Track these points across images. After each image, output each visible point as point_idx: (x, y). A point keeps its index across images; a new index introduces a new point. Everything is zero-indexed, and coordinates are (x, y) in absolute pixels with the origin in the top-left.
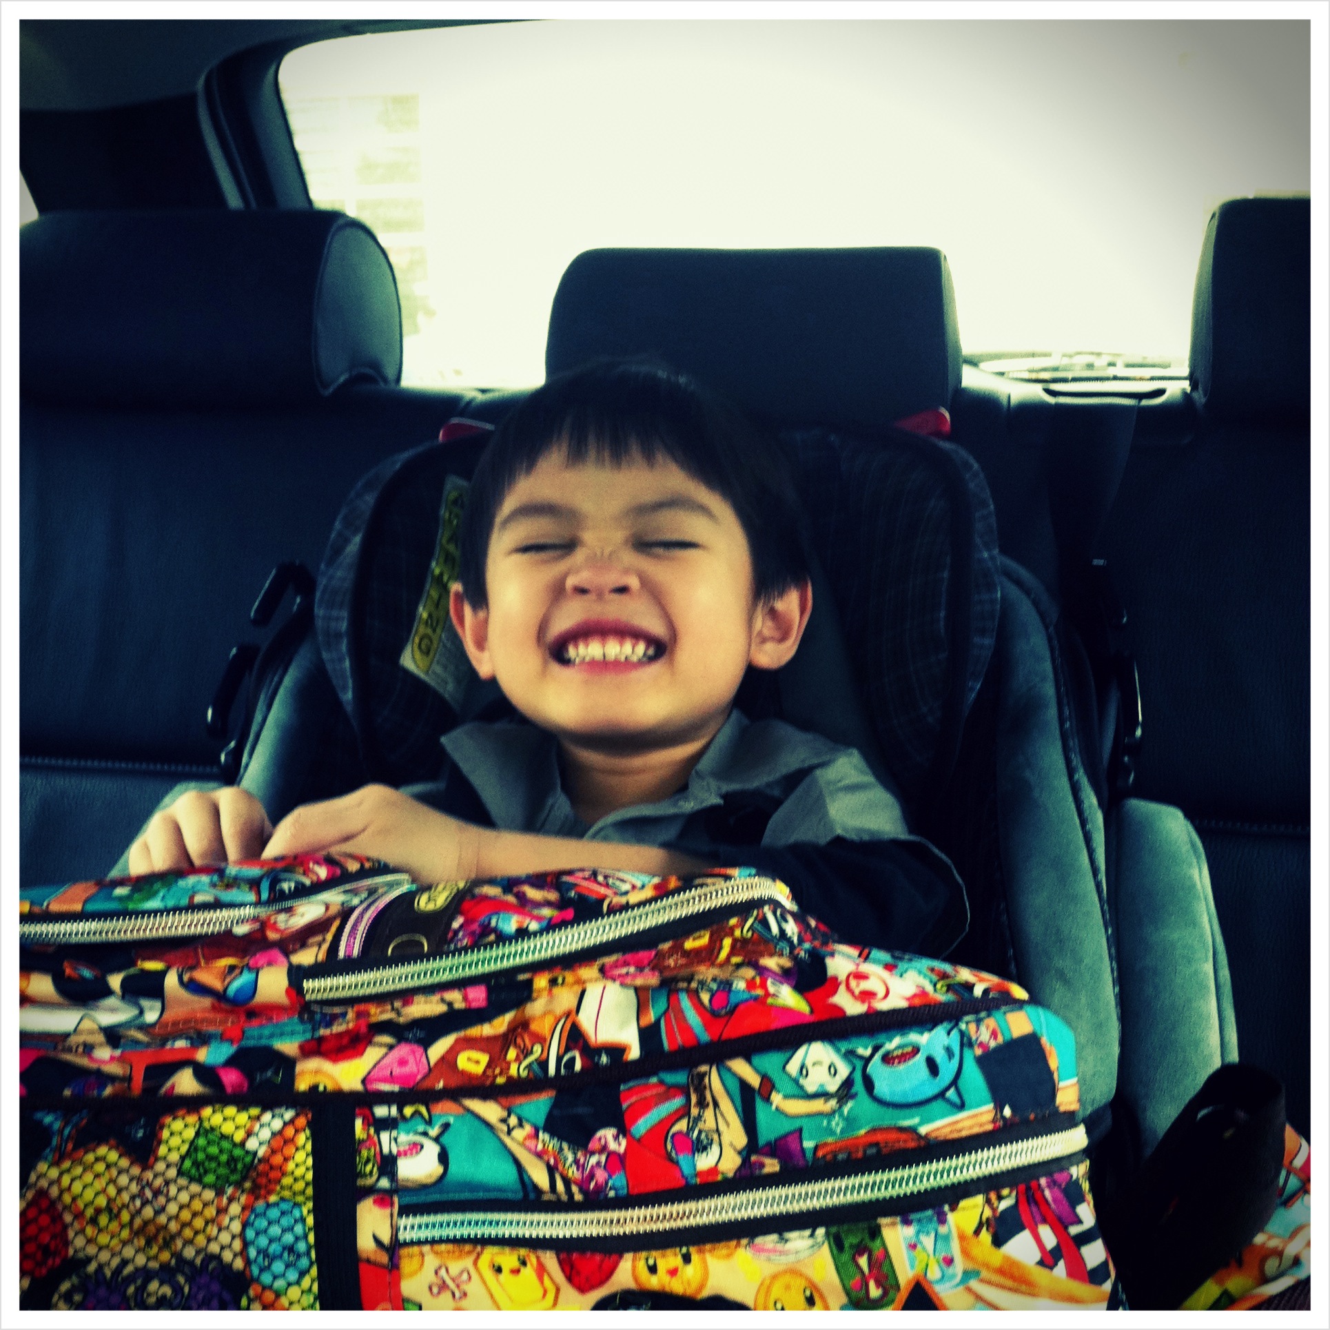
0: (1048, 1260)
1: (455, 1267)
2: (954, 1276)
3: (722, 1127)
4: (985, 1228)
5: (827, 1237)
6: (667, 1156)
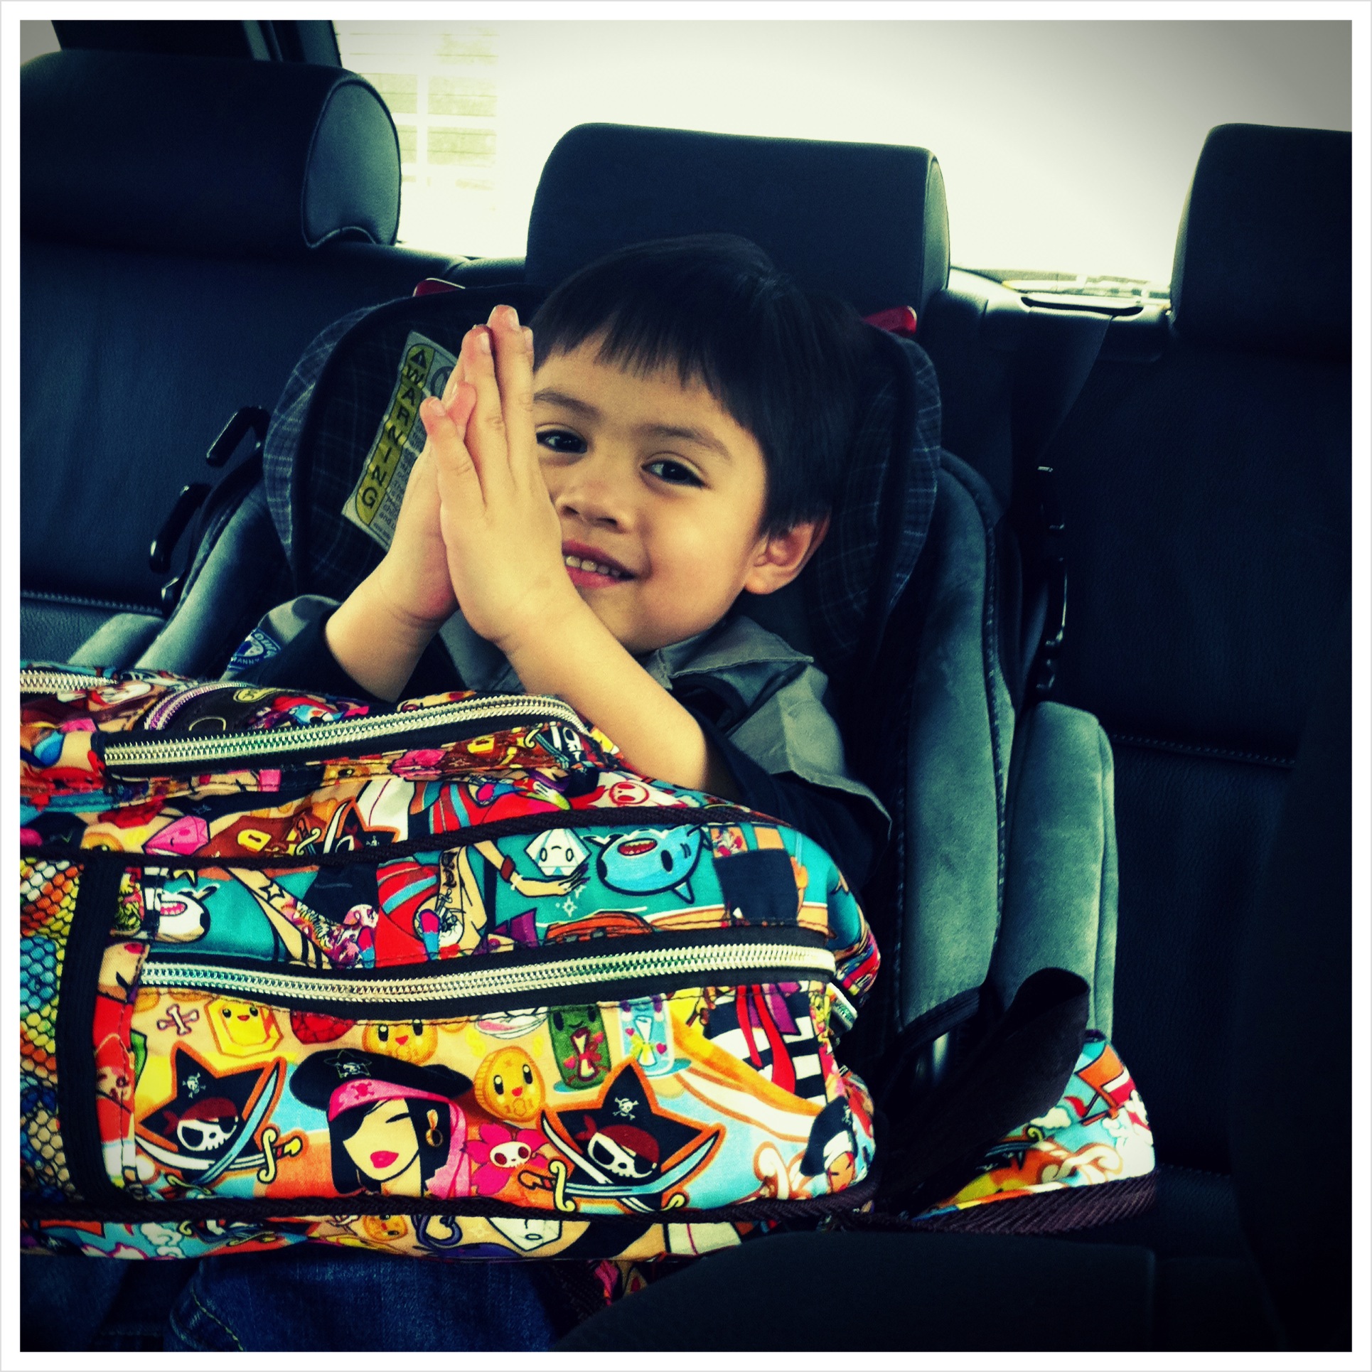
0: (757, 1060)
1: (186, 1008)
2: (666, 1063)
3: (466, 907)
4: (698, 1018)
5: (548, 1016)
6: (412, 932)
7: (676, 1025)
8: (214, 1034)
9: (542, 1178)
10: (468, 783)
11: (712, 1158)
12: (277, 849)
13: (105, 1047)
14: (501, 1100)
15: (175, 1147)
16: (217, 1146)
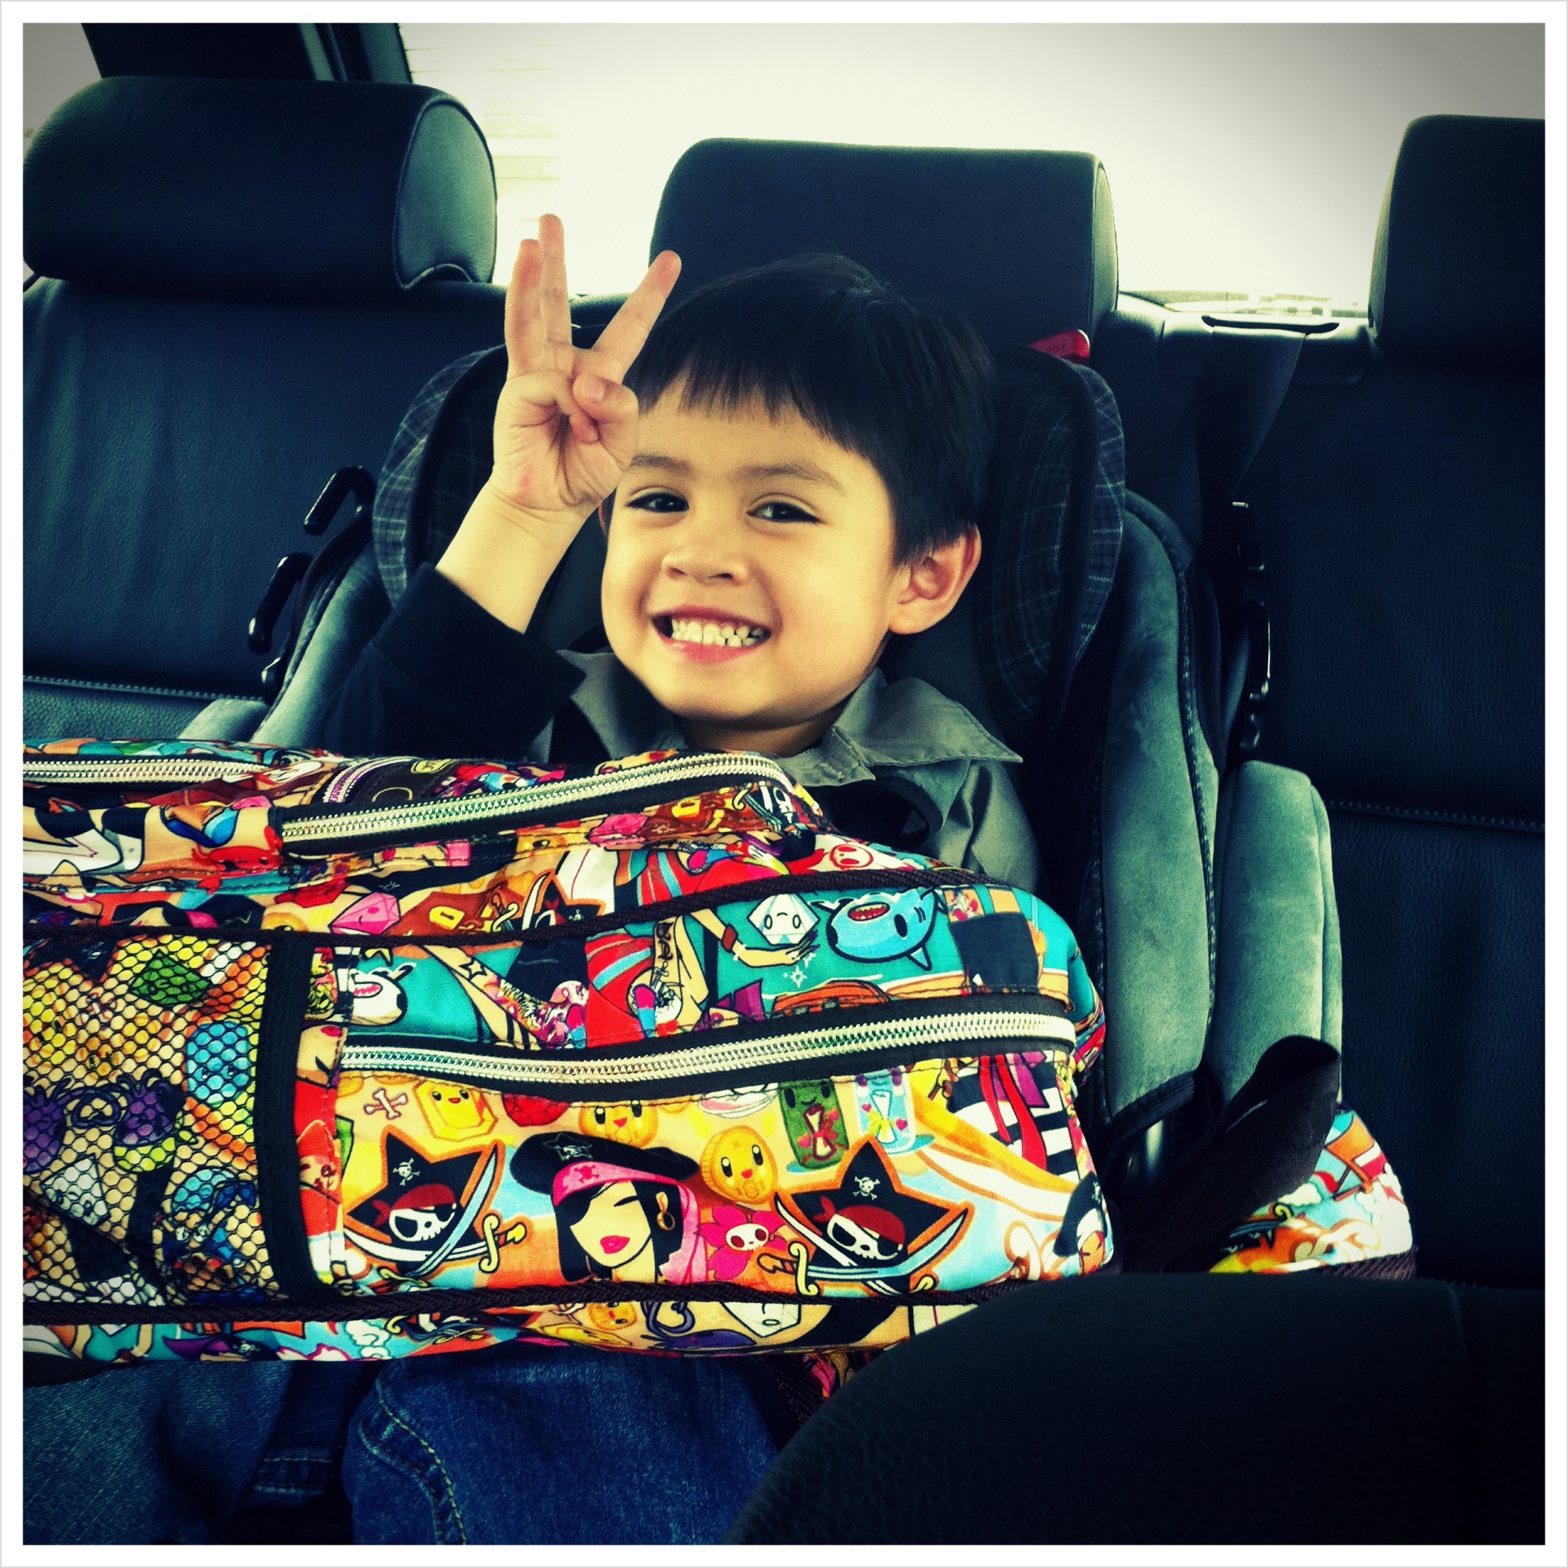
0: (1005, 1135)
1: (393, 1091)
2: (906, 1140)
3: (685, 980)
4: (940, 1091)
5: (779, 1093)
6: (627, 1009)
7: (917, 1099)
8: (426, 1117)
9: (783, 1261)
10: (676, 851)
11: (961, 1238)
12: (471, 927)
13: (306, 1135)
14: (730, 1182)
15: (388, 1239)
16: (433, 1236)
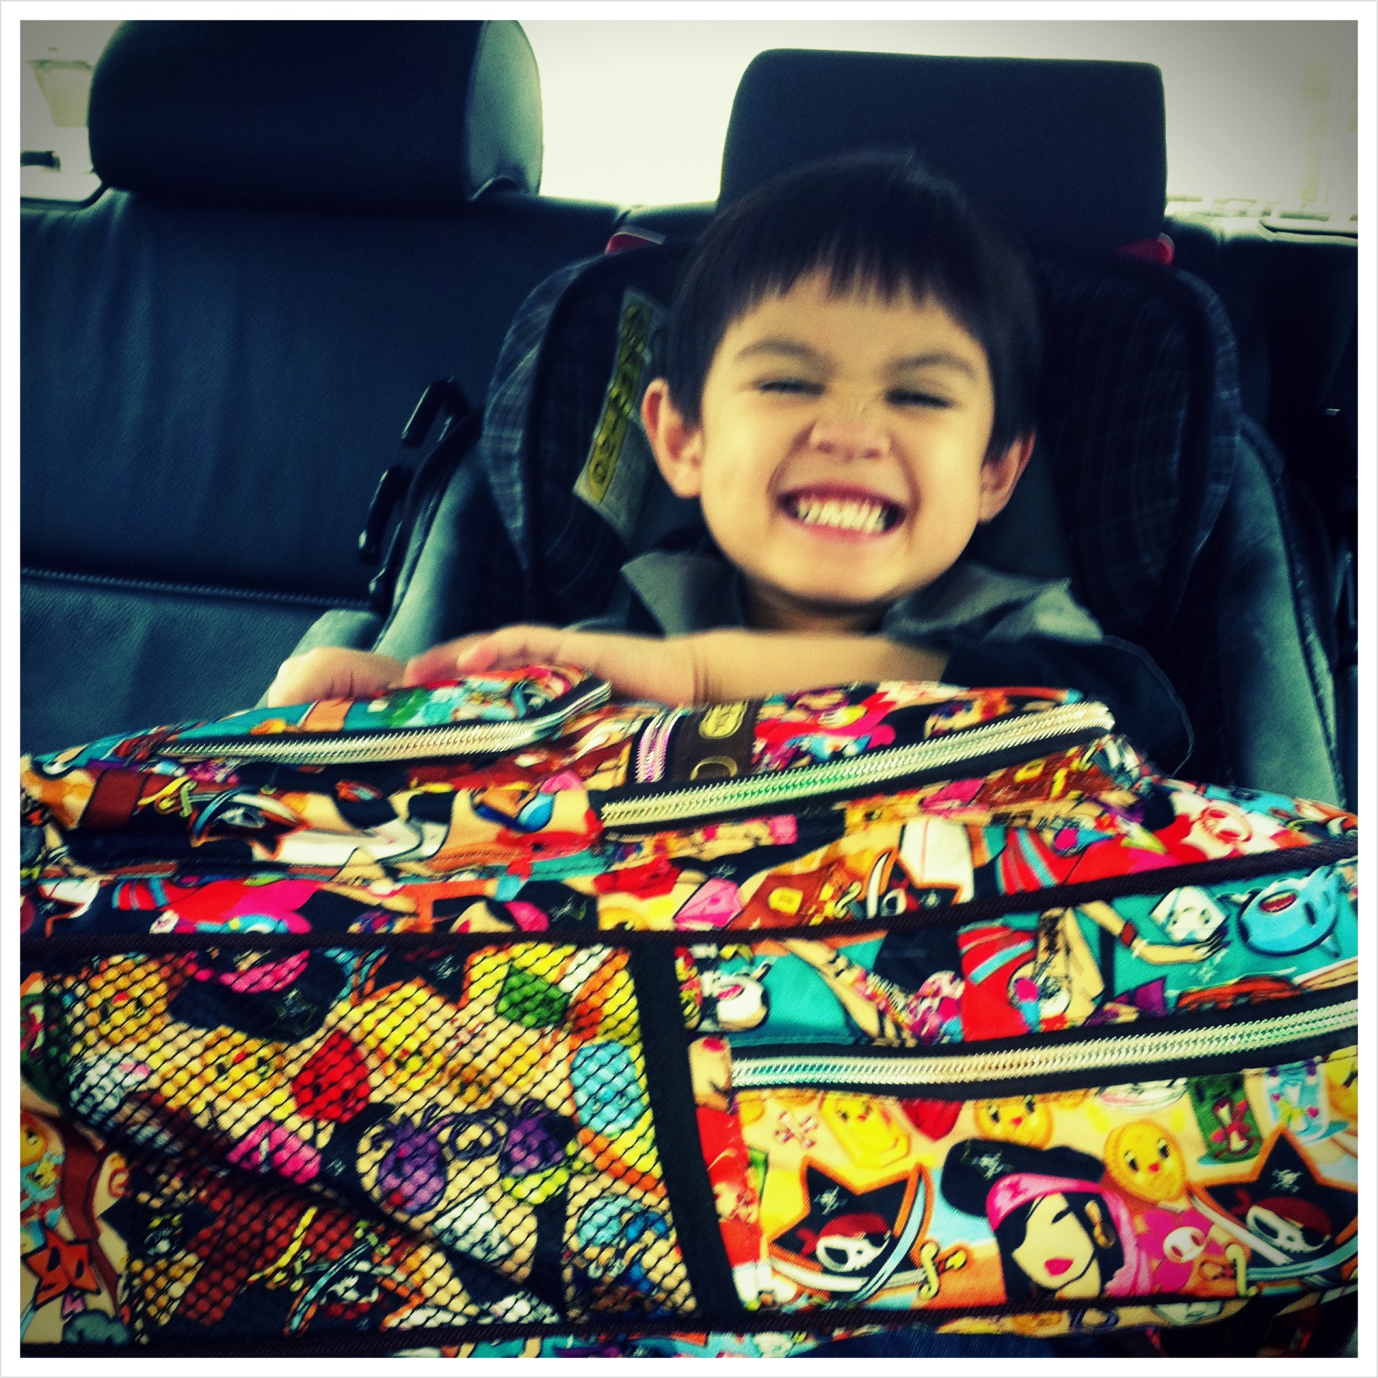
1: (799, 1113)
2: (1318, 1128)
3: (1073, 973)
5: (1188, 1088)
7: (1331, 1087)
8: (842, 1143)
9: (1221, 1267)
12: (812, 912)
13: (718, 1164)
14: (1140, 1179)
15: (816, 1267)
16: (866, 1263)
